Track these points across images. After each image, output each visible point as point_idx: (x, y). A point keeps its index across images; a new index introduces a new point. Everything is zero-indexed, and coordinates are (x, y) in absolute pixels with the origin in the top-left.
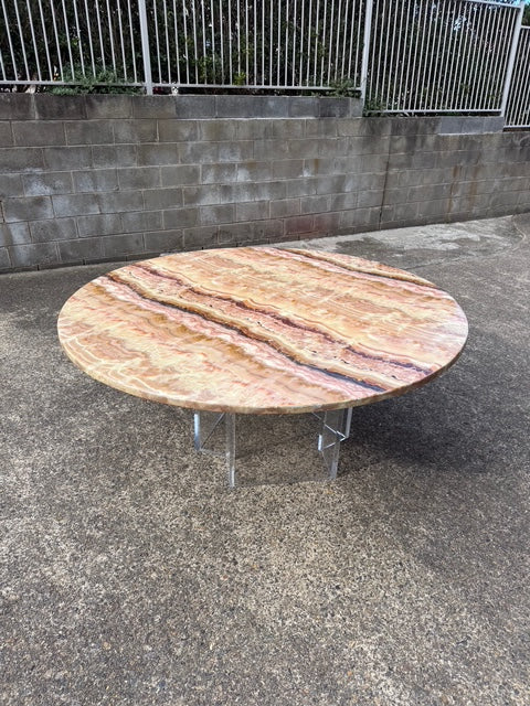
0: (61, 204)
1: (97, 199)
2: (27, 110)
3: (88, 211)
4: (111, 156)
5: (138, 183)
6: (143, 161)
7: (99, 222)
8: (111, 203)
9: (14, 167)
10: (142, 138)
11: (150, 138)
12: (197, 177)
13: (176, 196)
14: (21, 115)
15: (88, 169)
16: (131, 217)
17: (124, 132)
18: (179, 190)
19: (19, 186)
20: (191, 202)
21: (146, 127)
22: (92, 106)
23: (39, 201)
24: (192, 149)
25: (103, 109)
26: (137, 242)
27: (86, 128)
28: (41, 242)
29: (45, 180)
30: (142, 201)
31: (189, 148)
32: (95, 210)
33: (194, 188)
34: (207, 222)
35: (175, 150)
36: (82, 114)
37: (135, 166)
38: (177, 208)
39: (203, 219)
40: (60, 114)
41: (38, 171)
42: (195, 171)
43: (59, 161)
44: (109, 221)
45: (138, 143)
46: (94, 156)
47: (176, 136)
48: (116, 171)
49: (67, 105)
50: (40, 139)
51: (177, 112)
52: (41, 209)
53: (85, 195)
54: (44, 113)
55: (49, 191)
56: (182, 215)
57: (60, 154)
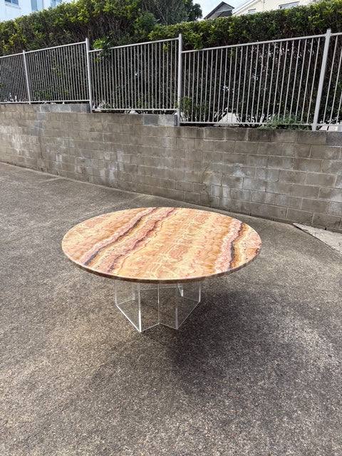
0: (248, 182)
1: (265, 183)
2: (244, 137)
3: (259, 189)
4: (279, 162)
5: (291, 179)
6: (297, 167)
7: (264, 196)
8: (272, 187)
9: (232, 162)
10: (300, 154)
11: (304, 155)
12: (332, 182)
13: (314, 191)
14: (240, 137)
15: (265, 167)
16: (282, 197)
17: (289, 150)
18: (317, 189)
19: (232, 171)
20: (323, 197)
21: (304, 149)
22: (275, 135)
23: (238, 179)
24: (332, 165)
25: (280, 137)
26: (282, 212)
27: (269, 147)
28: (234, 198)
29: (243, 170)
30: (291, 190)
31: (330, 164)
32: (263, 189)
33: (328, 189)
34: (333, 212)
35: (320, 164)
36: (269, 139)
37: (292, 170)
38: (313, 198)
39: (330, 210)
40: (258, 139)
41: (241, 165)
42: (332, 179)
43: (252, 162)
44: (269, 197)
45: (297, 157)
46: (269, 161)
47: (322, 155)
48: (280, 171)
49: (262, 135)
50: (246, 150)
51: (327, 142)
52: (238, 183)
53: (260, 180)
54: (251, 138)
55: (243, 175)
56: (316, 204)
57: (253, 158)
